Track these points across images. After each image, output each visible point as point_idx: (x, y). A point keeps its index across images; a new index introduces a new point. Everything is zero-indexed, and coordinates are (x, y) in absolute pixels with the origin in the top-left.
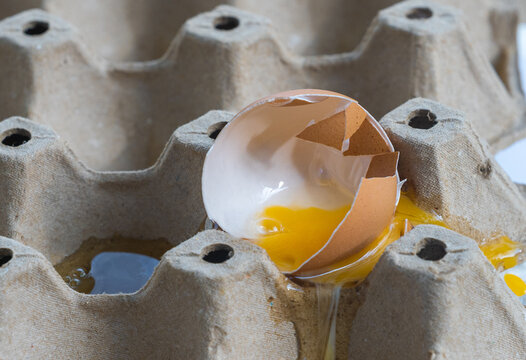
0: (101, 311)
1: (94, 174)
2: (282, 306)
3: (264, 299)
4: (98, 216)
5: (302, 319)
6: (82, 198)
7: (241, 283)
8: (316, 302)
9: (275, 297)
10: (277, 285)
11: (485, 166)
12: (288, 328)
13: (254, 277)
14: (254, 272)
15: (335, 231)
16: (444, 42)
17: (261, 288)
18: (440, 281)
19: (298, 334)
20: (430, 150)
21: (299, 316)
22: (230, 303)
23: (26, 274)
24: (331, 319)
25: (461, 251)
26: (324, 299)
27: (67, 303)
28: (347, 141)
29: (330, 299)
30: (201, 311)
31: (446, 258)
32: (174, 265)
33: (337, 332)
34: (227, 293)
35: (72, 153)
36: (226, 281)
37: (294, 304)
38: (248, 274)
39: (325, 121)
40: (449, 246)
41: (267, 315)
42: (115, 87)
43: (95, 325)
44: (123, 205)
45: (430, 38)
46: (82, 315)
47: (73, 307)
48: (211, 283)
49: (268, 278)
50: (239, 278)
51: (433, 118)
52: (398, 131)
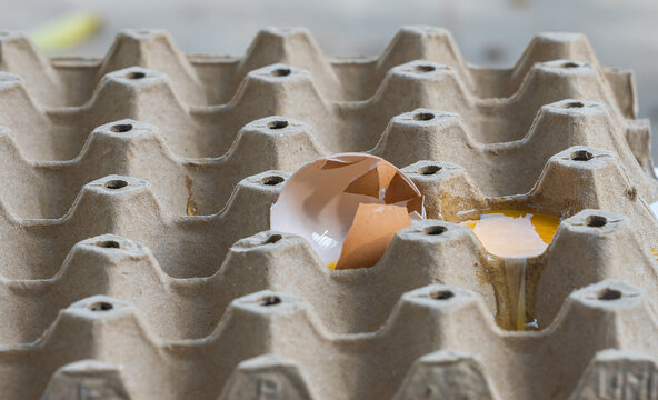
0: (348, 283)
2: (485, 272)
3: (472, 264)
7: (454, 249)
9: (479, 264)
10: (480, 254)
11: (631, 190)
12: (489, 288)
13: (463, 246)
14: (463, 241)
16: (593, 122)
17: (468, 255)
18: (603, 238)
19: (496, 294)
20: (589, 173)
22: (447, 262)
23: (293, 249)
25: (618, 221)
30: (425, 269)
31: (607, 225)
32: (403, 238)
33: (526, 292)
34: (444, 254)
36: (443, 245)
38: (459, 242)
40: (608, 219)
41: (474, 277)
43: (344, 293)
46: (333, 284)
47: (327, 279)
48: (433, 247)
49: (473, 248)
50: (452, 244)
51: (590, 157)
52: (564, 162)
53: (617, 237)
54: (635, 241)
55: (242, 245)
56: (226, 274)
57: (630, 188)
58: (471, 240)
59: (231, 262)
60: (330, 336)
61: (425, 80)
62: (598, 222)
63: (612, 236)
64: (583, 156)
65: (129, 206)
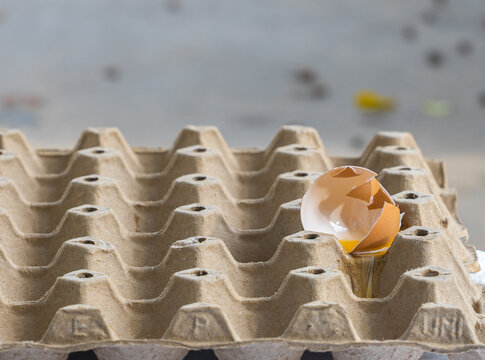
0: (251, 272)
1: (237, 231)
2: (344, 266)
3: (336, 260)
5: (354, 274)
6: (232, 242)
7: (324, 249)
8: (362, 264)
9: (341, 260)
10: (341, 253)
11: (445, 221)
12: (347, 277)
13: (330, 247)
14: (330, 243)
16: (418, 180)
17: (334, 254)
18: (426, 242)
19: (352, 282)
20: (416, 206)
21: (353, 272)
22: (319, 257)
23: (213, 247)
24: (369, 274)
25: (435, 233)
26: (366, 263)
27: (233, 266)
28: (372, 198)
29: (369, 262)
30: (304, 261)
31: (428, 235)
32: (289, 241)
33: (373, 281)
34: (317, 251)
36: (317, 245)
37: (350, 265)
38: (327, 244)
39: (361, 187)
40: (429, 231)
42: (240, 212)
43: (247, 279)
44: (253, 248)
45: (411, 177)
47: (236, 269)
48: (309, 246)
49: (337, 249)
50: (323, 245)
51: (416, 197)
52: (399, 200)
53: (436, 242)
54: (448, 246)
55: (178, 244)
56: (167, 264)
57: (444, 219)
58: (335, 243)
59: (171, 255)
60: (241, 299)
61: (300, 156)
62: (423, 233)
63: (432, 242)
64: (411, 196)
65: (98, 224)
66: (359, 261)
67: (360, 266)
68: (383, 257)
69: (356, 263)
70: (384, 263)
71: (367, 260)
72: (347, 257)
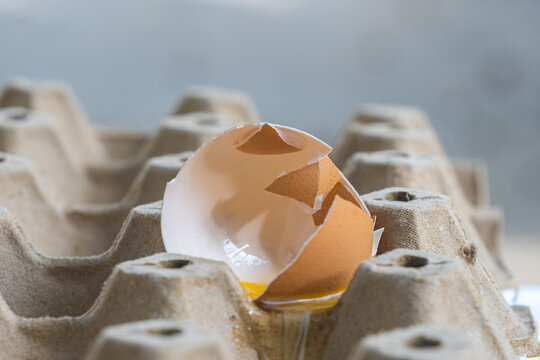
0: (44, 338)
1: (44, 258)
2: (245, 330)
3: (226, 316)
4: (45, 303)
5: (266, 348)
6: (29, 282)
7: (201, 290)
8: (283, 328)
9: (237, 317)
10: (240, 302)
11: (469, 248)
12: (251, 356)
13: (214, 287)
14: (216, 280)
15: (306, 243)
17: (223, 303)
18: (421, 282)
20: (410, 215)
21: (263, 343)
22: (189, 307)
24: (299, 349)
25: (443, 263)
26: (292, 325)
27: (6, 323)
28: (319, 198)
29: (299, 323)
31: (428, 267)
32: (127, 271)
34: (185, 295)
35: (21, 231)
36: (184, 281)
37: (259, 328)
38: (208, 281)
39: (297, 172)
40: (431, 260)
41: (229, 335)
42: (70, 230)
43: (35, 353)
44: (73, 294)
45: (408, 168)
46: (21, 340)
47: (12, 330)
48: (167, 283)
49: (229, 292)
50: (199, 282)
51: (412, 198)
52: (375, 203)
53: (442, 281)
54: (468, 292)
57: (467, 244)
58: (227, 280)
62: (417, 262)
63: (435, 280)
64: (402, 197)
66: (278, 320)
67: (280, 331)
68: (329, 312)
69: (271, 325)
70: (332, 325)
71: (296, 317)
72: (252, 311)
